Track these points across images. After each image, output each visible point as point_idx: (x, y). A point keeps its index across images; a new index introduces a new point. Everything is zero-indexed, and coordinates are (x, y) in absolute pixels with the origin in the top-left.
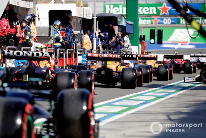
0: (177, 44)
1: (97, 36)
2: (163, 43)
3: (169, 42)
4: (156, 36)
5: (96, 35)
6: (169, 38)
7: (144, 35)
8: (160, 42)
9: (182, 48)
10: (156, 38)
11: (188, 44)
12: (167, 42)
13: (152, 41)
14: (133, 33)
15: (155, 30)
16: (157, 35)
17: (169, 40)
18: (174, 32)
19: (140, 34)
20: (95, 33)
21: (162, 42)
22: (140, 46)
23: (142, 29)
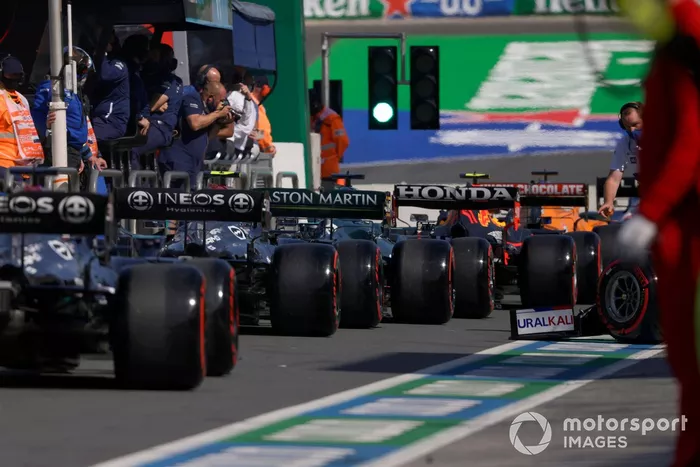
0: (521, 127)
1: (68, 86)
2: (442, 121)
3: (479, 118)
4: (404, 82)
5: (63, 86)
6: (473, 92)
7: (336, 78)
8: (425, 115)
9: (548, 149)
10: (404, 93)
11: (578, 122)
12: (461, 116)
13: (383, 112)
14: (274, 69)
15: (394, 49)
16: (408, 77)
17: (477, 103)
18: (503, 57)
19: (313, 75)
20: (58, 74)
21: (437, 116)
22: (316, 139)
23: (324, 47)
